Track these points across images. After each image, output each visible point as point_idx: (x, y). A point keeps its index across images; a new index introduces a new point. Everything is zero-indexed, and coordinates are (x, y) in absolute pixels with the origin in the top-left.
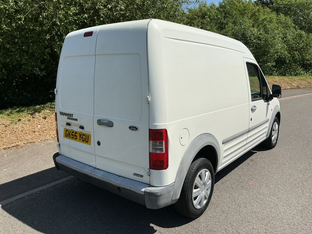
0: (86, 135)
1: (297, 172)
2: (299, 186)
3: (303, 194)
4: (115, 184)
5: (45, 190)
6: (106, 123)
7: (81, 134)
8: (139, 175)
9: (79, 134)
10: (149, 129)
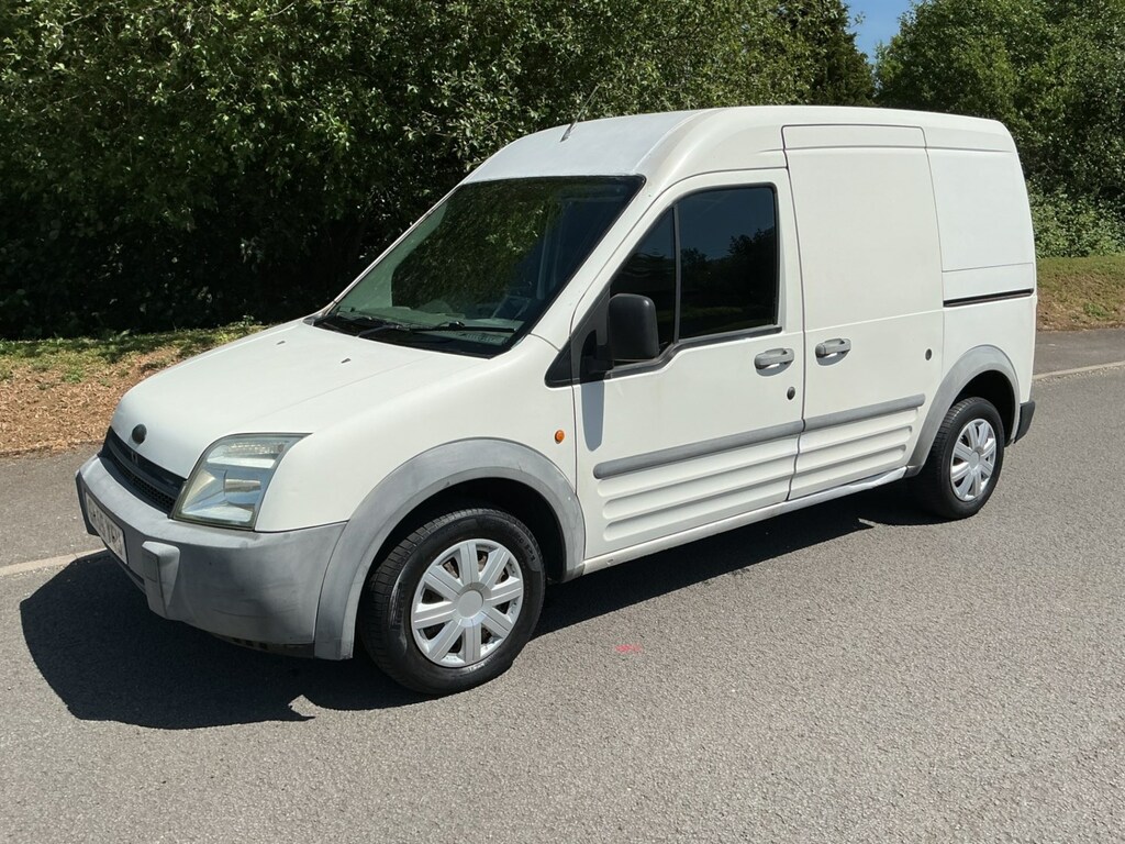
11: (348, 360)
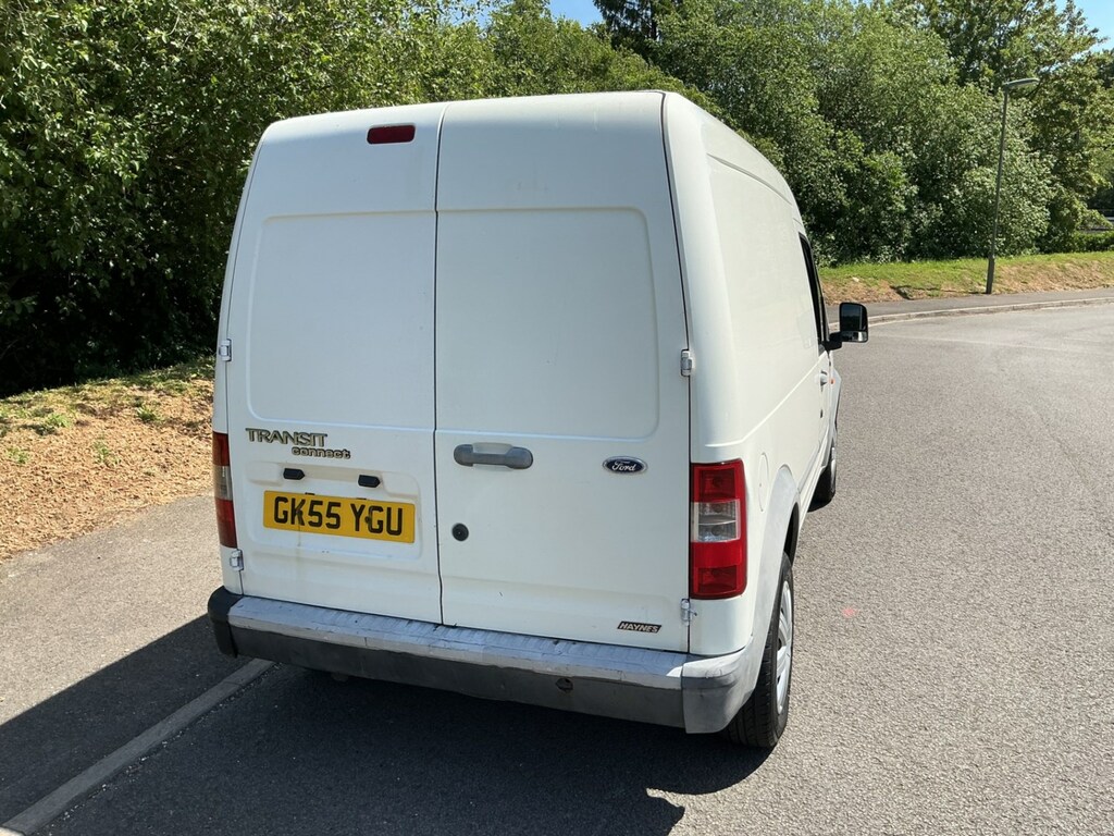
0: (389, 509)
4: (549, 670)
5: (161, 745)
6: (504, 456)
7: (363, 507)
8: (645, 625)
9: (353, 506)
10: (690, 463)
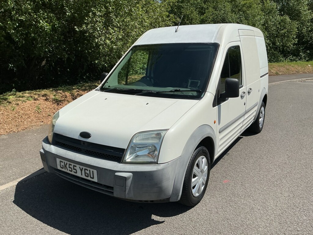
1: (275, 167)
2: (278, 184)
3: (281, 193)
11: (147, 104)
